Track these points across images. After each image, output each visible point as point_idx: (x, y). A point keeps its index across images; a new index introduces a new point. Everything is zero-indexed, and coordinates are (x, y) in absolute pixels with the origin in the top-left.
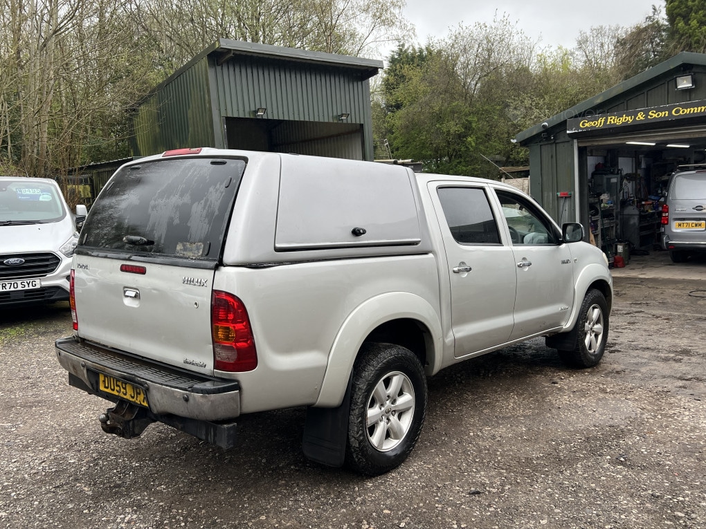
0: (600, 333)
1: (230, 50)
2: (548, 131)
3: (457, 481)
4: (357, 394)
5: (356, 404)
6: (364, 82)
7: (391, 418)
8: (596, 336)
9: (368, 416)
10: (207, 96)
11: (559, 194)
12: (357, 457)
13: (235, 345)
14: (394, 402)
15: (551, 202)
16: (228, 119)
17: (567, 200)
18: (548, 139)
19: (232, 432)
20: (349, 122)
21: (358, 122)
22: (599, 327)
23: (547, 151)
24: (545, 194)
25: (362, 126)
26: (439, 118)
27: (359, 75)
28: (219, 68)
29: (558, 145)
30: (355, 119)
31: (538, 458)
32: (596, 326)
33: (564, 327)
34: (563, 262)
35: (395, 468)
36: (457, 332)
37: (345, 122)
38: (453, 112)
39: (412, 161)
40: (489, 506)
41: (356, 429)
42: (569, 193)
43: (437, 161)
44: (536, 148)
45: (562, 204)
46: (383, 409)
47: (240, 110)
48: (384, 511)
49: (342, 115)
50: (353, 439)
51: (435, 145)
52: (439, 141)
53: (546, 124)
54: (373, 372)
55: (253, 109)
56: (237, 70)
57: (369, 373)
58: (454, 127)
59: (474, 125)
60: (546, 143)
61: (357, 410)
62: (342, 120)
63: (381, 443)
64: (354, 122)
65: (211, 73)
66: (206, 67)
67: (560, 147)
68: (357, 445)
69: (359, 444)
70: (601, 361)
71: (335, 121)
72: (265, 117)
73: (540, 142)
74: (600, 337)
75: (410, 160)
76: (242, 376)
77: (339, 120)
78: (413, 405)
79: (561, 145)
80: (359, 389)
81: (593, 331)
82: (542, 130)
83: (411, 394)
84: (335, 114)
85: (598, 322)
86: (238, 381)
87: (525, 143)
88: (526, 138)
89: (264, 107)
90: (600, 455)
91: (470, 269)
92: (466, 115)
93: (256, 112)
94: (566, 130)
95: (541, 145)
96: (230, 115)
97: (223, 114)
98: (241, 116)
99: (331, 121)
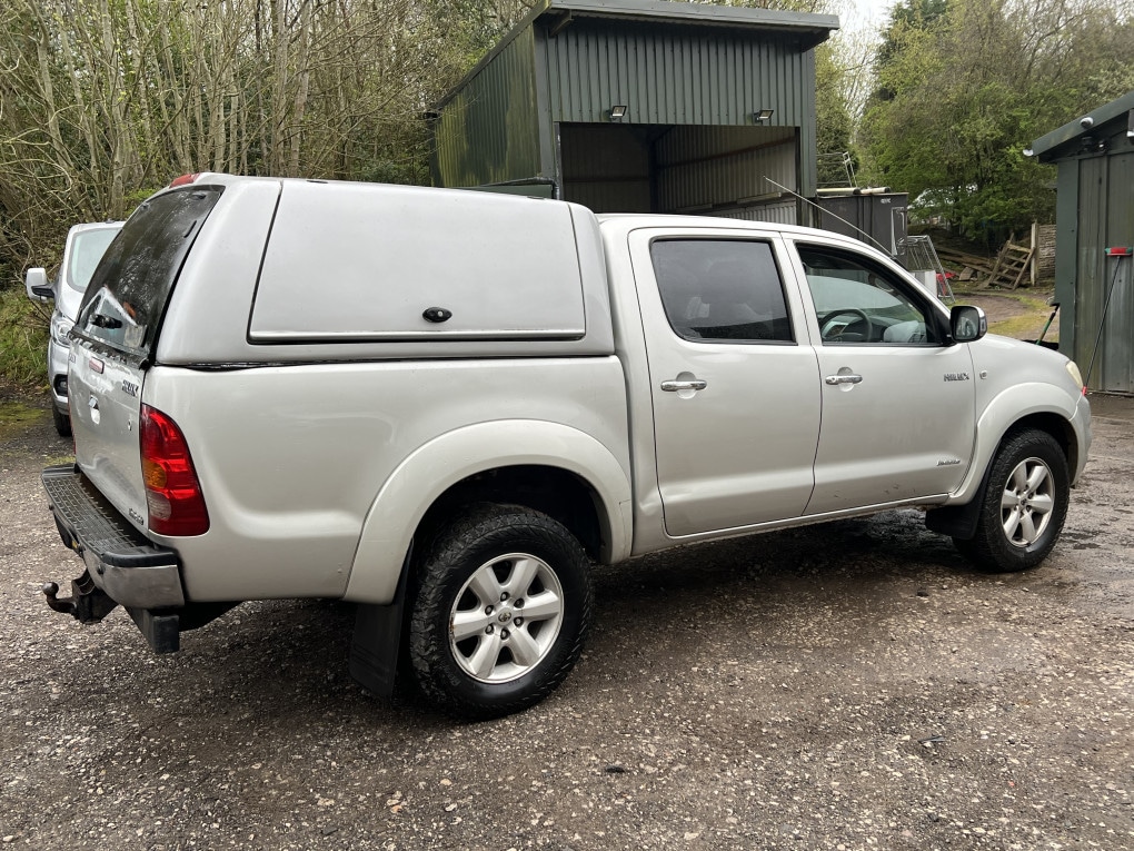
0: (1046, 512)
1: (567, 11)
2: (1092, 132)
3: (603, 745)
4: (427, 586)
5: (423, 602)
6: (804, 54)
7: (512, 629)
8: (1037, 516)
9: (455, 623)
10: (531, 89)
11: (1109, 251)
12: (428, 687)
13: (169, 493)
14: (519, 603)
15: (1094, 265)
16: (563, 125)
17: (1125, 261)
18: (1093, 148)
19: (168, 629)
20: (774, 123)
21: (790, 124)
22: (1044, 500)
23: (1092, 170)
24: (1084, 251)
25: (797, 130)
26: (961, 111)
27: (796, 42)
28: (552, 43)
29: (1112, 159)
30: (784, 120)
31: (775, 724)
32: (1037, 498)
33: (952, 496)
34: (949, 378)
35: (515, 713)
36: (669, 493)
37: (766, 124)
38: (984, 102)
39: (886, 191)
40: (620, 796)
41: (423, 642)
42: (1130, 248)
43: (957, 189)
44: (1071, 164)
45: (1113, 269)
46: (493, 613)
47: (583, 111)
48: (442, 782)
49: (760, 114)
50: (418, 659)
51: (947, 162)
52: (955, 155)
53: (1089, 119)
54: (462, 552)
55: (606, 107)
56: (582, 43)
57: (454, 553)
58: (984, 128)
59: (1022, 125)
60: (1090, 155)
61: (426, 613)
62: (761, 121)
63: (486, 668)
64: (782, 124)
65: (538, 53)
66: (531, 42)
67: (1117, 163)
68: (427, 669)
69: (431, 667)
70: (1046, 561)
71: (749, 124)
72: (625, 121)
73: (1079, 154)
74: (1046, 519)
75: (883, 189)
76: (184, 543)
77: (757, 121)
78: (560, 610)
79: (1120, 159)
80: (433, 577)
81: (1029, 507)
82: (1082, 130)
83: (556, 593)
84: (749, 111)
85: (1041, 489)
86: (175, 551)
87: (1050, 156)
88: (1052, 146)
89: (624, 103)
90: (893, 732)
91: (702, 386)
92: (1010, 107)
93: (610, 112)
94: (1126, 131)
95: (1080, 160)
96: (567, 119)
97: (556, 118)
98: (586, 120)
99: (741, 123)
